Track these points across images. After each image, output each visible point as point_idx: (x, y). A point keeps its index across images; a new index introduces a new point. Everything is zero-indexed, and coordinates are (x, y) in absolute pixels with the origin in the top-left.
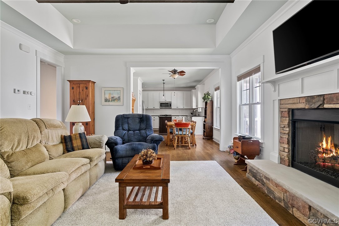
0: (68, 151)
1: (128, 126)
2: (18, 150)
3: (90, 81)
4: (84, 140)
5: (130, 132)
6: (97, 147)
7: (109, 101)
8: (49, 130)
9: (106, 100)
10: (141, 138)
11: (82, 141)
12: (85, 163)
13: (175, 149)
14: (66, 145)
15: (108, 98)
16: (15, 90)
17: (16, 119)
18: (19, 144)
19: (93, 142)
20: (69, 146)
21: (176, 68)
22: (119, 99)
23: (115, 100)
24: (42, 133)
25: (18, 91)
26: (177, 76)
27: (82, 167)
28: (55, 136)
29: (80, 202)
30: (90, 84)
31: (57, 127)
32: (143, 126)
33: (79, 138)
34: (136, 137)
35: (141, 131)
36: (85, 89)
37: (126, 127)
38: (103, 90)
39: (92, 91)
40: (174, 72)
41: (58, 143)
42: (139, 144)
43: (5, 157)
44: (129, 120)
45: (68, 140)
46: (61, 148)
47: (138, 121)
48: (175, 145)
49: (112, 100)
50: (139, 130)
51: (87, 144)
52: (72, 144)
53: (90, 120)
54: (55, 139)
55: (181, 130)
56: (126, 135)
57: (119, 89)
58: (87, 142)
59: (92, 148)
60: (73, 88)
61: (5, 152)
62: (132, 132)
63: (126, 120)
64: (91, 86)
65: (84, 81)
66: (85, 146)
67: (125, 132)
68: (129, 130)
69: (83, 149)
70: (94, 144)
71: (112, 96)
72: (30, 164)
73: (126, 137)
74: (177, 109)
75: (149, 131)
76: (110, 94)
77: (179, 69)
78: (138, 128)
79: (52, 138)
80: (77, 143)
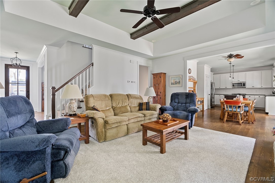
0: (140, 110)
1: (178, 101)
2: (118, 106)
3: (162, 73)
4: (148, 106)
5: (179, 104)
6: (154, 111)
7: (174, 84)
8: (133, 99)
9: (172, 84)
10: (185, 109)
11: (147, 106)
12: (140, 116)
13: (224, 122)
14: (140, 107)
15: (173, 82)
16: (132, 82)
17: (119, 94)
18: (118, 104)
19: (152, 107)
20: (141, 108)
21: (232, 53)
22: (179, 82)
23: (177, 83)
24: (129, 100)
25: (129, 81)
26: (233, 60)
27: (139, 118)
28: (135, 103)
29: (136, 134)
30: (162, 75)
31: (137, 98)
32: (188, 101)
33: (145, 104)
34: (182, 108)
35: (187, 104)
36: (159, 78)
37: (177, 101)
38: (170, 77)
39: (163, 79)
40: (230, 56)
41: (137, 106)
42: (179, 112)
43: (113, 108)
44: (179, 96)
45: (141, 105)
46: (138, 108)
47: (185, 97)
48: (225, 119)
49: (175, 83)
50: (186, 103)
51: (149, 108)
52: (142, 107)
53: (156, 96)
54: (135, 104)
55: (230, 107)
56: (176, 106)
57: (179, 76)
58: (149, 107)
59: (151, 110)
60: (154, 78)
61: (113, 106)
62: (181, 104)
63: (177, 96)
64: (163, 76)
65: (159, 73)
66: (148, 109)
67: (176, 104)
68: (179, 103)
69: (147, 110)
70: (152, 108)
71: (175, 81)
72: (121, 112)
73: (176, 107)
74: (253, 88)
75: (192, 105)
76: (174, 79)
77: (234, 53)
78: (185, 102)
79: (134, 103)
80: (144, 107)
